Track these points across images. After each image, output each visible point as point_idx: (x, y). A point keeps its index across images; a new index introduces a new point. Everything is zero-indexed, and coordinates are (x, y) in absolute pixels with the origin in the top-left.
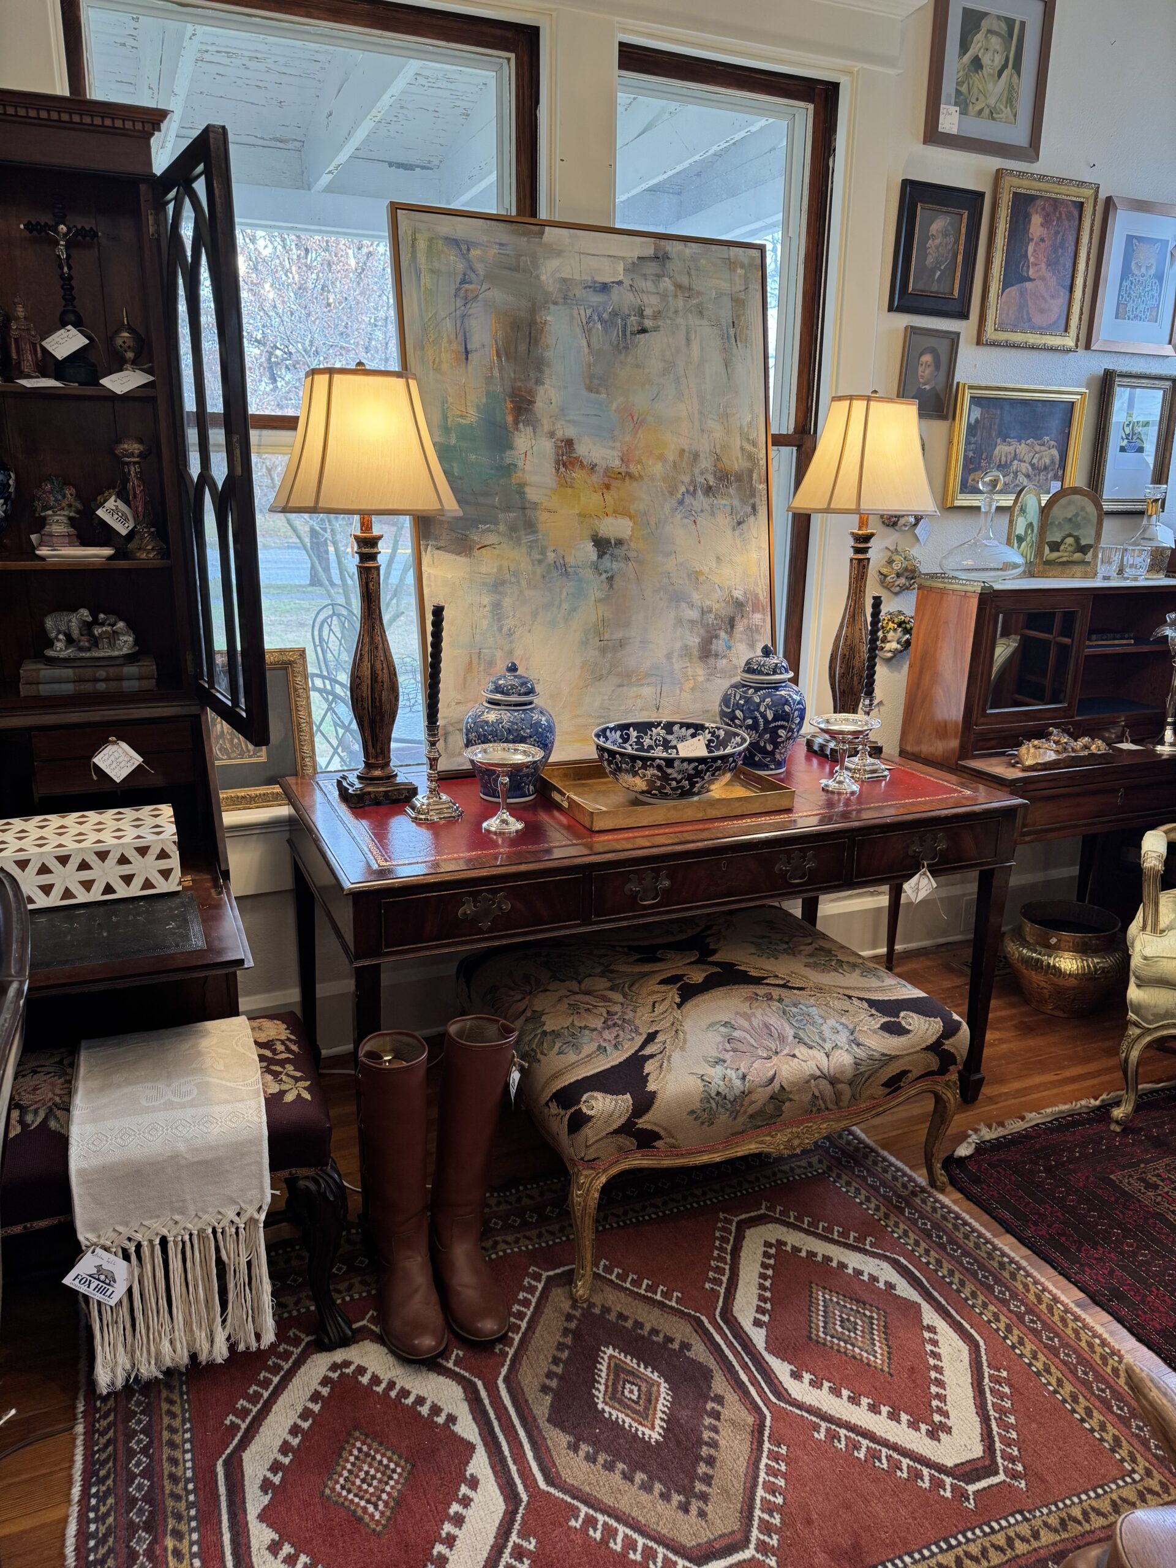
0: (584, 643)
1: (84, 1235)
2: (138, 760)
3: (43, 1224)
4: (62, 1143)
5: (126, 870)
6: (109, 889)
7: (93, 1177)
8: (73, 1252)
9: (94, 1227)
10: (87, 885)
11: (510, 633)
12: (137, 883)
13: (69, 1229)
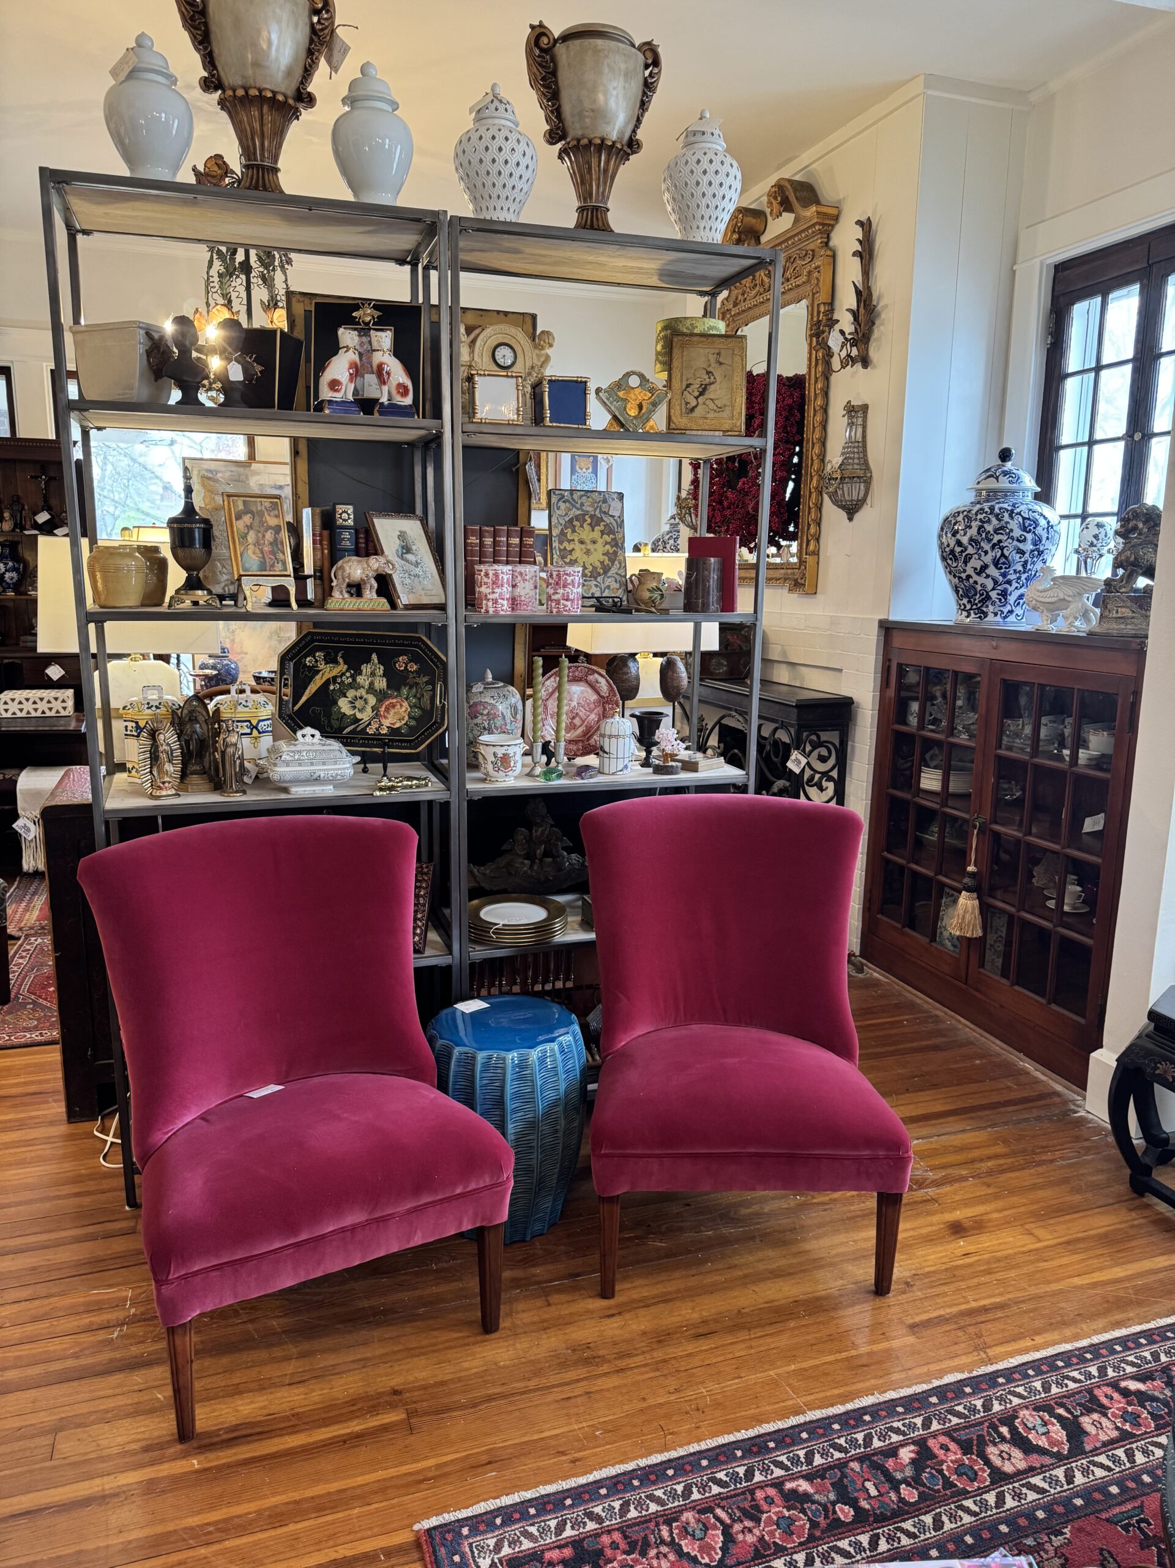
0: (270, 638)
1: (20, 811)
2: (63, 672)
3: (7, 807)
4: (16, 782)
5: (50, 705)
6: (43, 712)
7: (24, 793)
8: (16, 817)
9: (24, 810)
10: (36, 710)
11: (233, 632)
12: (54, 711)
13: (16, 810)
